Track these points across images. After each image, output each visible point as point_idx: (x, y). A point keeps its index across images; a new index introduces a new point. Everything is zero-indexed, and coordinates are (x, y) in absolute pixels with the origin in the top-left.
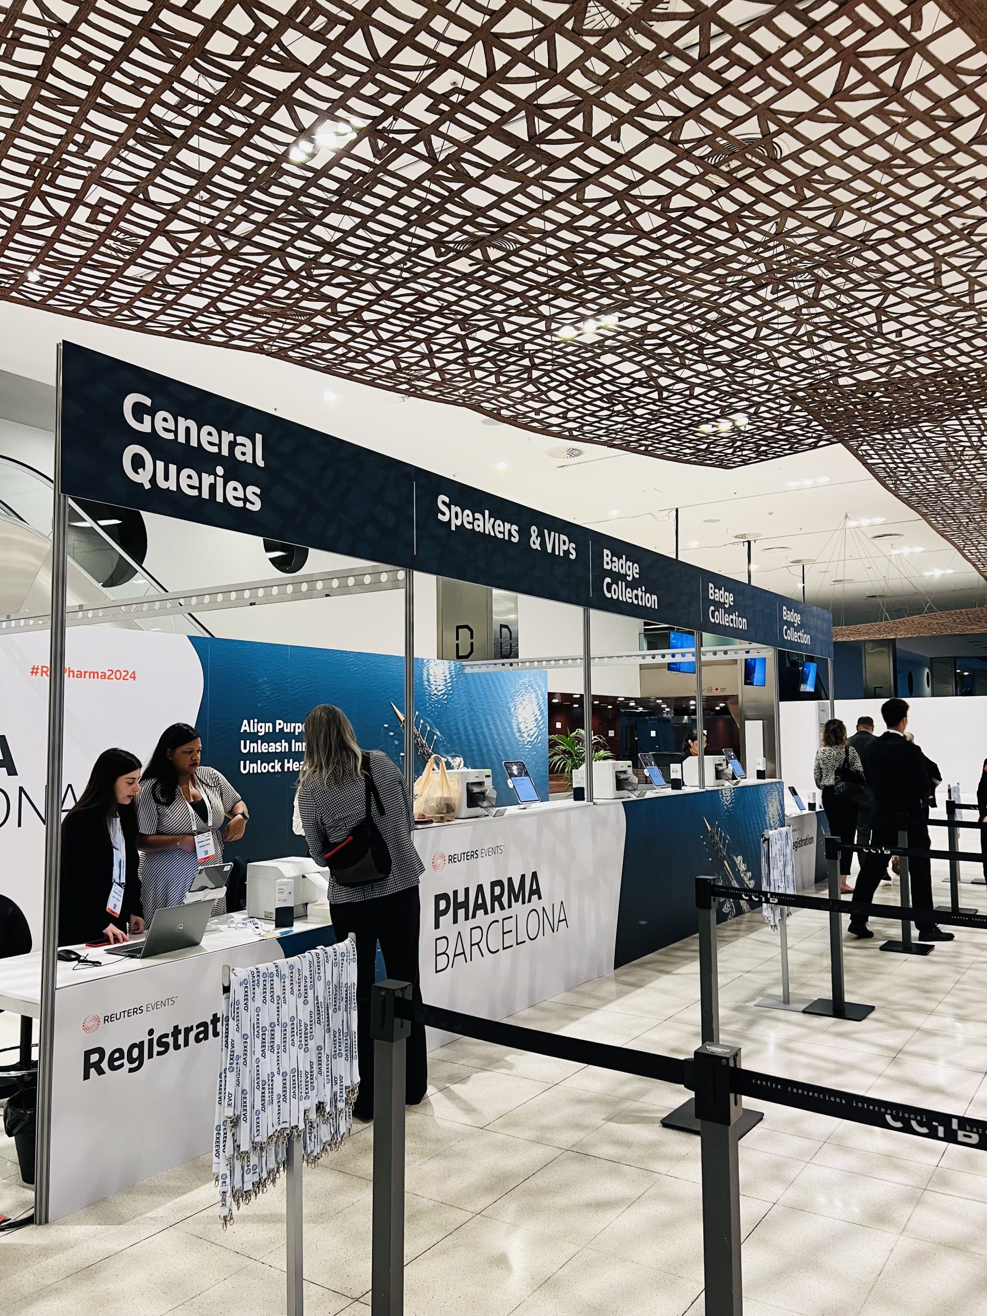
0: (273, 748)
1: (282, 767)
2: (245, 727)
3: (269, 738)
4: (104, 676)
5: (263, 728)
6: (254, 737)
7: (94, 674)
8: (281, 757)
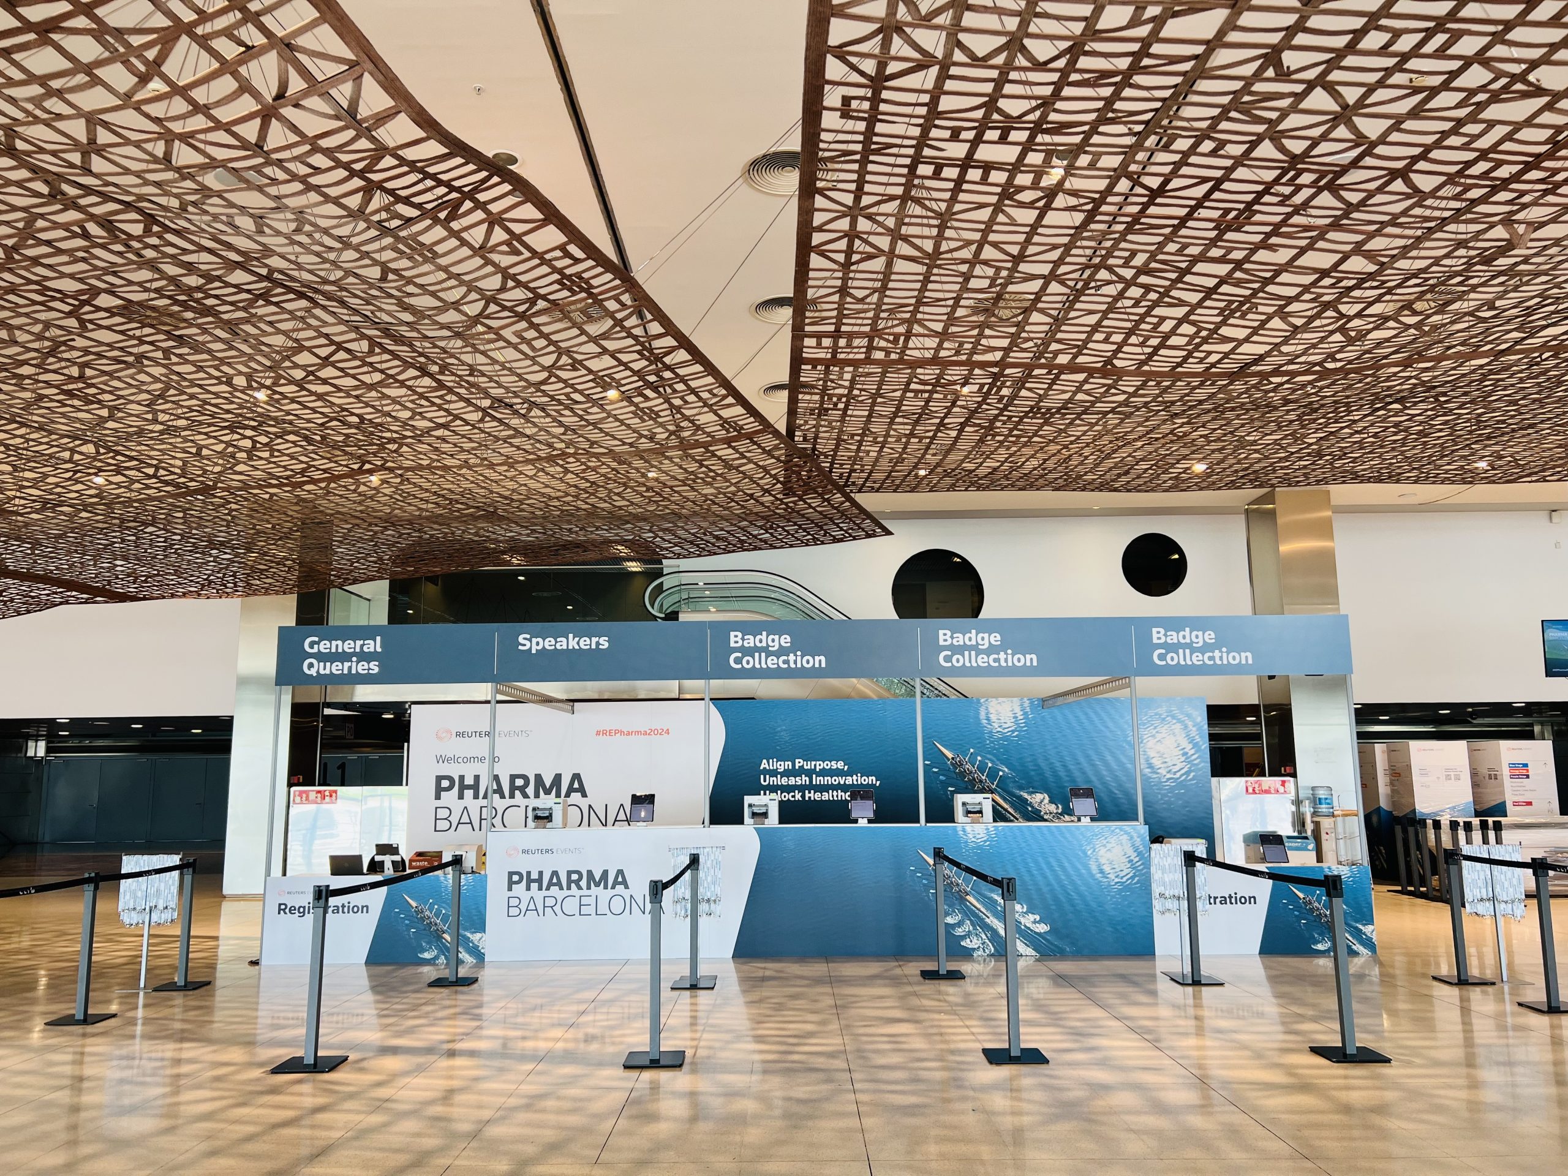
0: (792, 781)
1: (803, 796)
2: (764, 764)
3: (787, 773)
4: (645, 733)
5: (782, 766)
6: (774, 773)
7: (638, 732)
8: (802, 788)
